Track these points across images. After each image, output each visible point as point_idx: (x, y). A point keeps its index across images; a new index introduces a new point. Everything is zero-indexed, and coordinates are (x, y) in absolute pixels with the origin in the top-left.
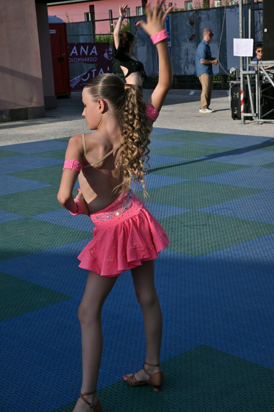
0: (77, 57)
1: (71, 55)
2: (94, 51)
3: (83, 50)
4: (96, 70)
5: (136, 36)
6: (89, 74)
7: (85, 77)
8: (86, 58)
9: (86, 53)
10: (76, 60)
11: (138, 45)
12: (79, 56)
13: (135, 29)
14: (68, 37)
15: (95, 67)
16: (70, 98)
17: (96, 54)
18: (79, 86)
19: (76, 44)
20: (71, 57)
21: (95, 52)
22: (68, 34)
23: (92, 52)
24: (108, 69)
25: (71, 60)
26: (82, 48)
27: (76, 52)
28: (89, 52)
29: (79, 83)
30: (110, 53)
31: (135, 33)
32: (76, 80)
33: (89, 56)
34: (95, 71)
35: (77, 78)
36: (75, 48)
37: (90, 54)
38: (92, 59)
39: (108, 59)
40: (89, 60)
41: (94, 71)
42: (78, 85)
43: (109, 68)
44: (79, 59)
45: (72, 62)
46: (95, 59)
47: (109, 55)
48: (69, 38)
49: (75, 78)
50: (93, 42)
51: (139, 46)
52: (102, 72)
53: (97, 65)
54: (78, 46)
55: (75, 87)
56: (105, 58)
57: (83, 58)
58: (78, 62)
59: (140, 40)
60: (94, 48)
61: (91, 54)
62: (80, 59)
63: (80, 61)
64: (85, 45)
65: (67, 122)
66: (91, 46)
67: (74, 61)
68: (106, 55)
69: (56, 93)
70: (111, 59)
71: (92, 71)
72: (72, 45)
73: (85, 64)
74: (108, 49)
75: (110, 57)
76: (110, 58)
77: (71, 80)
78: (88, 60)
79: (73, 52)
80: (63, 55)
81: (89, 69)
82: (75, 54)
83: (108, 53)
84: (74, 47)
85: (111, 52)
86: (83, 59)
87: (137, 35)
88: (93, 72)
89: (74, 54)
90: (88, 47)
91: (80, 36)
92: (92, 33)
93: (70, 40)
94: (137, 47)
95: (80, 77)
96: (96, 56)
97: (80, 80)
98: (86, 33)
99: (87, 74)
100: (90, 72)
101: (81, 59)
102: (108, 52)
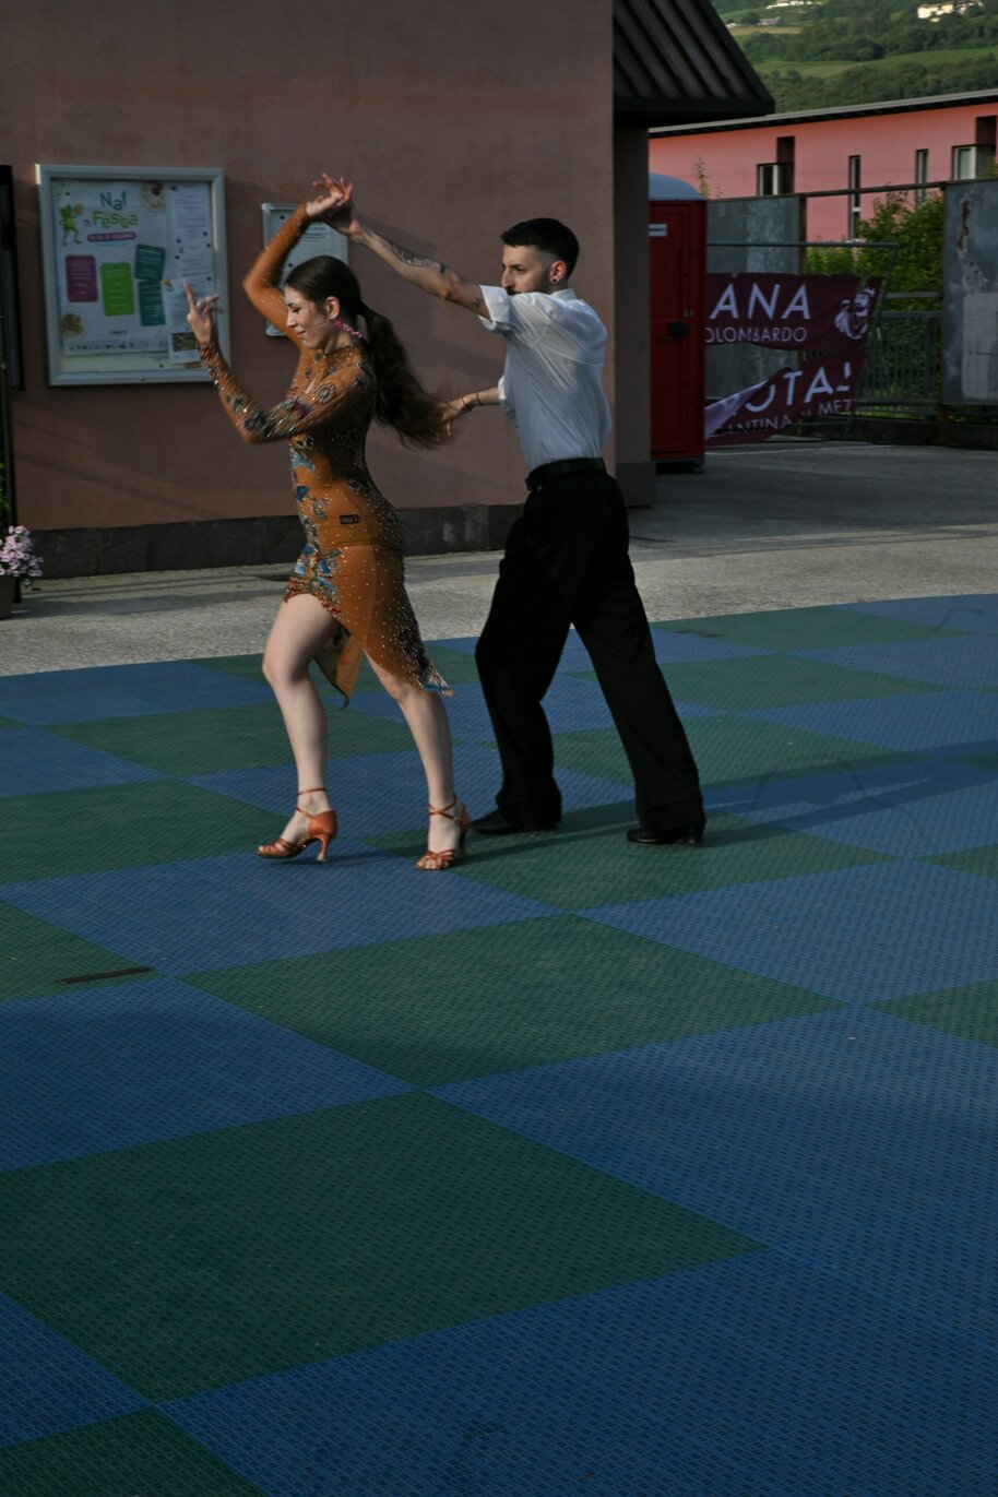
0: (736, 324)
1: (713, 316)
2: (801, 303)
3: (757, 301)
4: (799, 373)
5: (962, 254)
6: (773, 389)
7: (758, 397)
8: (766, 331)
9: (770, 311)
10: (730, 335)
11: (966, 285)
12: (743, 322)
13: (960, 228)
14: (709, 250)
15: (795, 363)
16: (702, 472)
17: (807, 316)
18: (735, 429)
19: (734, 276)
20: (714, 324)
21: (804, 308)
22: (710, 240)
23: (793, 307)
24: (847, 372)
25: (714, 334)
26: (756, 292)
27: (733, 307)
28: (780, 308)
29: (732, 420)
30: (859, 314)
31: (960, 244)
32: (727, 408)
33: (777, 321)
34: (797, 378)
35: (729, 402)
36: (730, 291)
37: (782, 313)
38: (790, 335)
39: (849, 335)
40: (779, 336)
41: (792, 376)
42: (730, 427)
43: (852, 368)
44: (741, 331)
45: (715, 343)
46: (800, 334)
47: (854, 321)
48: (713, 255)
49: (723, 401)
50: (795, 271)
51: (972, 291)
52: (824, 381)
53: (804, 353)
54: (744, 283)
55: (718, 431)
56: (838, 330)
57: (756, 329)
58: (736, 342)
59: (975, 268)
60: (802, 292)
61: (785, 316)
62: (746, 331)
63: (744, 340)
64: (767, 281)
65: (696, 560)
66: (789, 284)
67: (722, 338)
68: (842, 321)
69: (654, 453)
70: (859, 337)
71: (786, 376)
72: (722, 281)
73: (759, 348)
74: (852, 298)
75: (856, 327)
76: (855, 332)
77: (707, 408)
78: (775, 335)
79: (721, 306)
80: (686, 315)
81: (774, 370)
82: (729, 313)
83: (850, 311)
84: (726, 286)
85: (861, 309)
86: (756, 334)
87: (965, 250)
88: (788, 379)
89: (726, 314)
90: (777, 287)
91: (752, 248)
92: (795, 239)
93: (717, 262)
94: (963, 294)
95: (742, 398)
96: (806, 323)
97: (738, 407)
98: (772, 240)
99: (765, 390)
100: (779, 380)
101: (750, 331)
102: (853, 309)
